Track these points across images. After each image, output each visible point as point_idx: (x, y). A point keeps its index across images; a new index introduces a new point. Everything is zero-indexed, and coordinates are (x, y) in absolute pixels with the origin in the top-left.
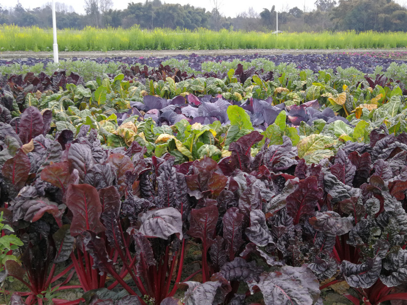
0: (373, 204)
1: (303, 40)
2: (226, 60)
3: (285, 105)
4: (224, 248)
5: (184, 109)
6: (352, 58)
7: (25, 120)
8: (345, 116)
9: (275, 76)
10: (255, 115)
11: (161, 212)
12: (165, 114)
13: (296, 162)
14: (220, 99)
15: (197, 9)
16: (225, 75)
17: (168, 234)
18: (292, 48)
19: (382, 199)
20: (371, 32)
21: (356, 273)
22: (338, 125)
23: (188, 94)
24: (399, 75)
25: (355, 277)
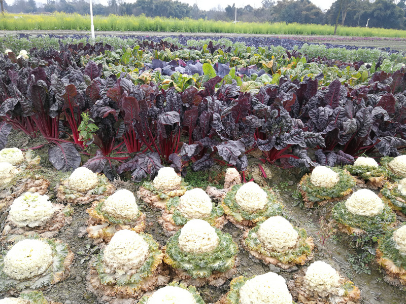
0: (275, 112)
1: (252, 28)
2: (202, 39)
3: (237, 68)
4: (200, 131)
5: (176, 68)
6: (282, 40)
7: (88, 68)
8: (272, 75)
9: (232, 50)
10: (219, 73)
11: (169, 113)
12: (165, 71)
13: (239, 94)
14: (198, 63)
15: (183, 4)
16: (201, 48)
17: (173, 123)
18: (245, 33)
19: (279, 110)
20: (296, 23)
21: (263, 145)
22: (264, 77)
23: (179, 59)
24: (308, 51)
25: (263, 146)
